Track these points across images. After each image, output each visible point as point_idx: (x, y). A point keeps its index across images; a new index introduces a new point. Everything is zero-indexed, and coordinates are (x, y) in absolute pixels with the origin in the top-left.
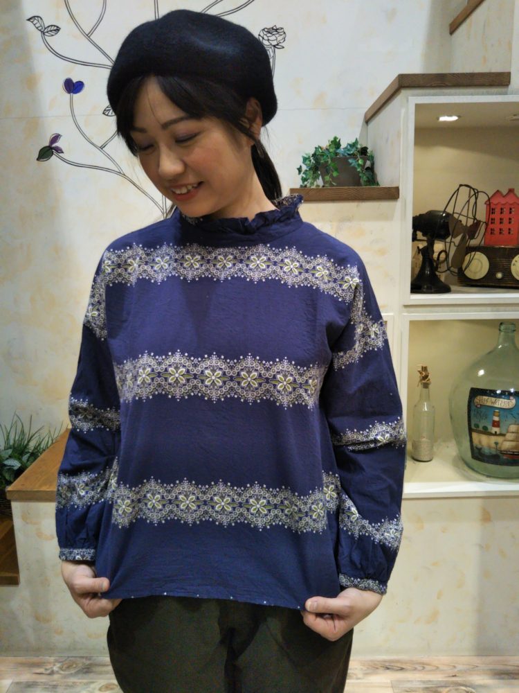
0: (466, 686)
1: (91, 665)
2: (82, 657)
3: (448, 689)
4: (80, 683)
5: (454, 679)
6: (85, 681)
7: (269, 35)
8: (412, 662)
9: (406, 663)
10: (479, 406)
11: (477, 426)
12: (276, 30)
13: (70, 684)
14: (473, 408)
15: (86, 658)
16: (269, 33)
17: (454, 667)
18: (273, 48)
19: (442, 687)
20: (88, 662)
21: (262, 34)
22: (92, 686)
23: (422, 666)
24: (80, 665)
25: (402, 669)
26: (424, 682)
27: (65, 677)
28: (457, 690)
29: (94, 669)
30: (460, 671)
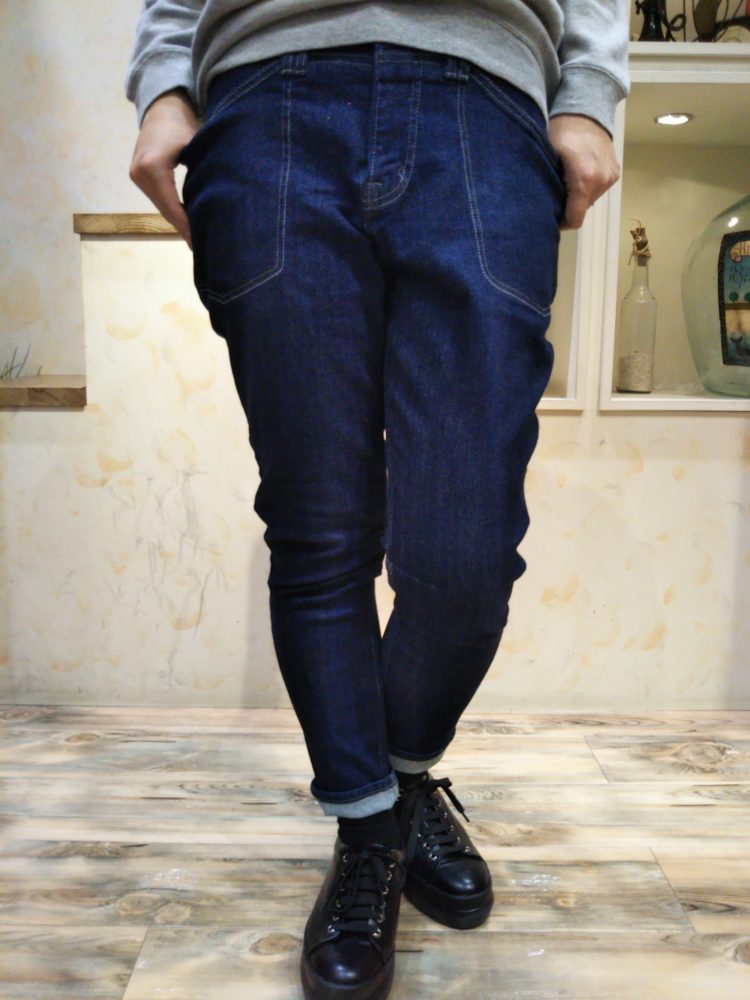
0: (714, 741)
1: (55, 714)
2: (42, 706)
3: (684, 744)
4: (34, 733)
5: (694, 734)
6: (43, 730)
8: (617, 717)
9: (608, 717)
10: (739, 259)
11: (734, 296)
13: (16, 733)
14: (728, 264)
15: (49, 706)
17: (692, 722)
19: (674, 742)
20: (50, 711)
22: (54, 736)
23: (639, 721)
24: (38, 714)
25: (602, 724)
26: (640, 737)
27: (8, 725)
28: (698, 745)
29: (60, 718)
30: (703, 726)
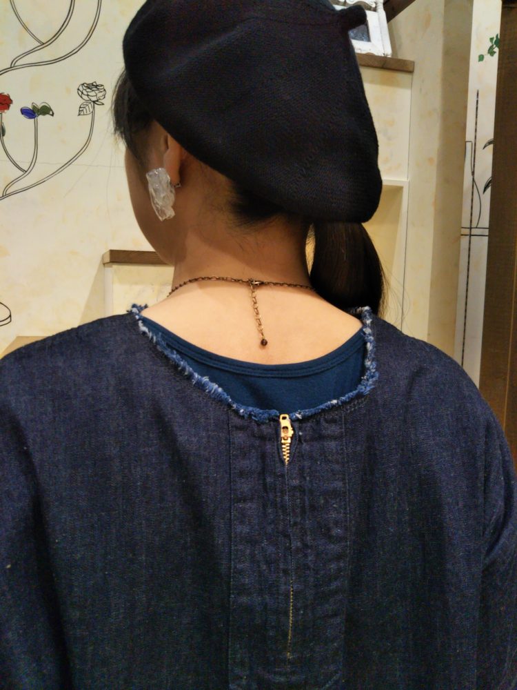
7: (88, 90)
12: (96, 86)
16: (89, 88)
18: (92, 103)
21: (81, 88)
